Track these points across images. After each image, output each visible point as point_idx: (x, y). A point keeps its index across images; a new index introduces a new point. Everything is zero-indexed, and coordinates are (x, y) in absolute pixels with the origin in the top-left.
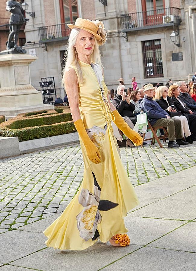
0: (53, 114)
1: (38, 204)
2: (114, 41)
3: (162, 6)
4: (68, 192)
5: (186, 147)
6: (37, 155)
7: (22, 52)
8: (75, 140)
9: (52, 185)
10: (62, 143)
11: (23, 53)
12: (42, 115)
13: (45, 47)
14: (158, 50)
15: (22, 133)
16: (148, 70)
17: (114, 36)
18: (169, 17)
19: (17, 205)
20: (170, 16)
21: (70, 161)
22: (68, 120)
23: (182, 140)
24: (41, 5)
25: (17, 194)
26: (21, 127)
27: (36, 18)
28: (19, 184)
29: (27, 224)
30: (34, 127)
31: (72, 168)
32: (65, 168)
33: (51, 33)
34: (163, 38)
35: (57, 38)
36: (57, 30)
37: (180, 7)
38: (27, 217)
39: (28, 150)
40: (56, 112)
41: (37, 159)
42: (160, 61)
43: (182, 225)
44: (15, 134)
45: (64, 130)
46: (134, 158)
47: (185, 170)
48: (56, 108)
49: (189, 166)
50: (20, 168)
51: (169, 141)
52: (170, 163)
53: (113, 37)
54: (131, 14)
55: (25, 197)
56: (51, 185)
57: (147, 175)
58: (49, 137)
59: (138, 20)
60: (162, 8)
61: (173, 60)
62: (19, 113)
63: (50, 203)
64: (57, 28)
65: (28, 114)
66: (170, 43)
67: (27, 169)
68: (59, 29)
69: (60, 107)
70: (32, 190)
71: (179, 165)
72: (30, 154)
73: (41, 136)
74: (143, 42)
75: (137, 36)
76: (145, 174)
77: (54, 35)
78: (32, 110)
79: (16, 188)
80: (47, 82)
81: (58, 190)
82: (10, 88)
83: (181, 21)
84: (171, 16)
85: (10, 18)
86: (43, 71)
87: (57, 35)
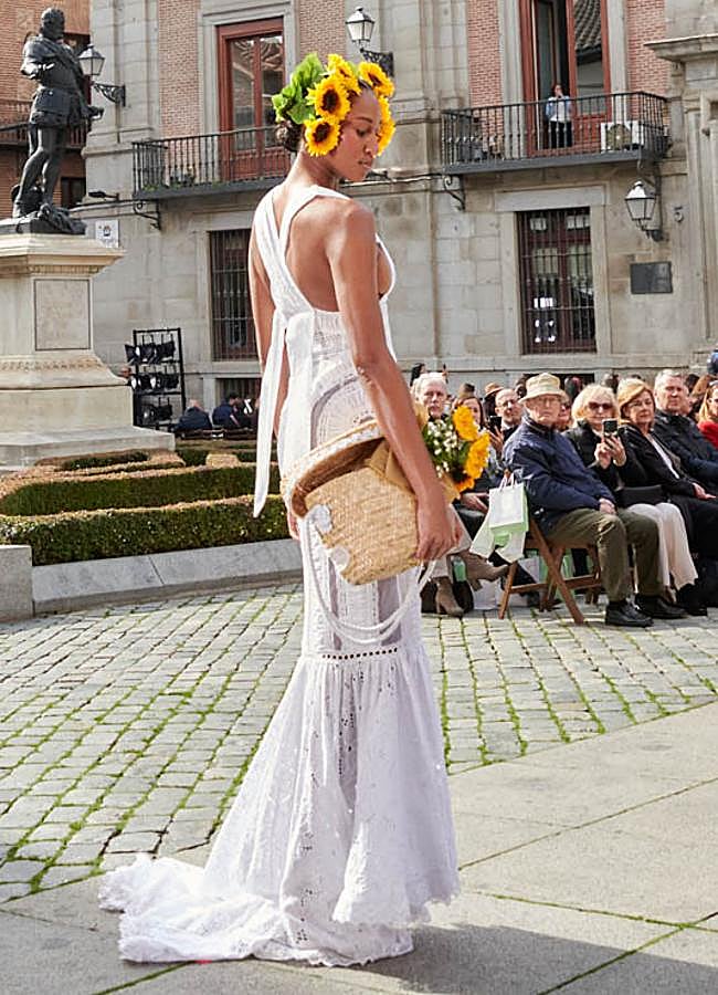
0: (168, 466)
1: (88, 814)
2: (413, 206)
3: (602, 86)
4: (208, 774)
5: (674, 627)
6: (97, 622)
7: (69, 227)
8: (247, 574)
9: (148, 742)
10: (198, 582)
11: (72, 233)
12: (127, 470)
13: (156, 216)
14: (577, 249)
15: (46, 533)
16: (537, 323)
17: (413, 187)
18: (624, 126)
19: (7, 811)
20: (627, 124)
21: (220, 652)
22: (224, 493)
23: (660, 601)
24: (148, 61)
25: (11, 768)
26: (44, 509)
27: (130, 107)
28: (21, 731)
29: (42, 890)
30: (92, 513)
31: (229, 681)
32: (201, 678)
33: (182, 166)
34: (599, 206)
35: (201, 184)
36: (203, 156)
37: (667, 91)
38: (43, 861)
39: (66, 599)
40: (182, 461)
41: (97, 637)
42: (584, 291)
43: (651, 938)
44: (19, 533)
45: (205, 533)
46: (468, 656)
47: (668, 718)
48: (182, 446)
49: (687, 702)
50: (29, 665)
51: (607, 601)
52: (612, 684)
53: (409, 192)
54: (480, 109)
55: (41, 780)
56: (144, 740)
57: (517, 727)
58: (148, 553)
59: (507, 133)
60: (601, 92)
61: (633, 292)
62: (42, 458)
63: (136, 811)
64: (203, 150)
65: (72, 460)
66: (623, 224)
67: (55, 673)
68: (210, 150)
69: (197, 442)
70: (69, 754)
71: (646, 698)
72: (70, 616)
73: (117, 549)
74: (523, 218)
75: (499, 192)
76: (512, 725)
77: (192, 173)
78: (91, 447)
79: (9, 743)
80: (153, 346)
81: (170, 762)
82: (16, 358)
83: (670, 146)
84: (631, 125)
85: (35, 103)
86: (141, 303)
87: (200, 174)
